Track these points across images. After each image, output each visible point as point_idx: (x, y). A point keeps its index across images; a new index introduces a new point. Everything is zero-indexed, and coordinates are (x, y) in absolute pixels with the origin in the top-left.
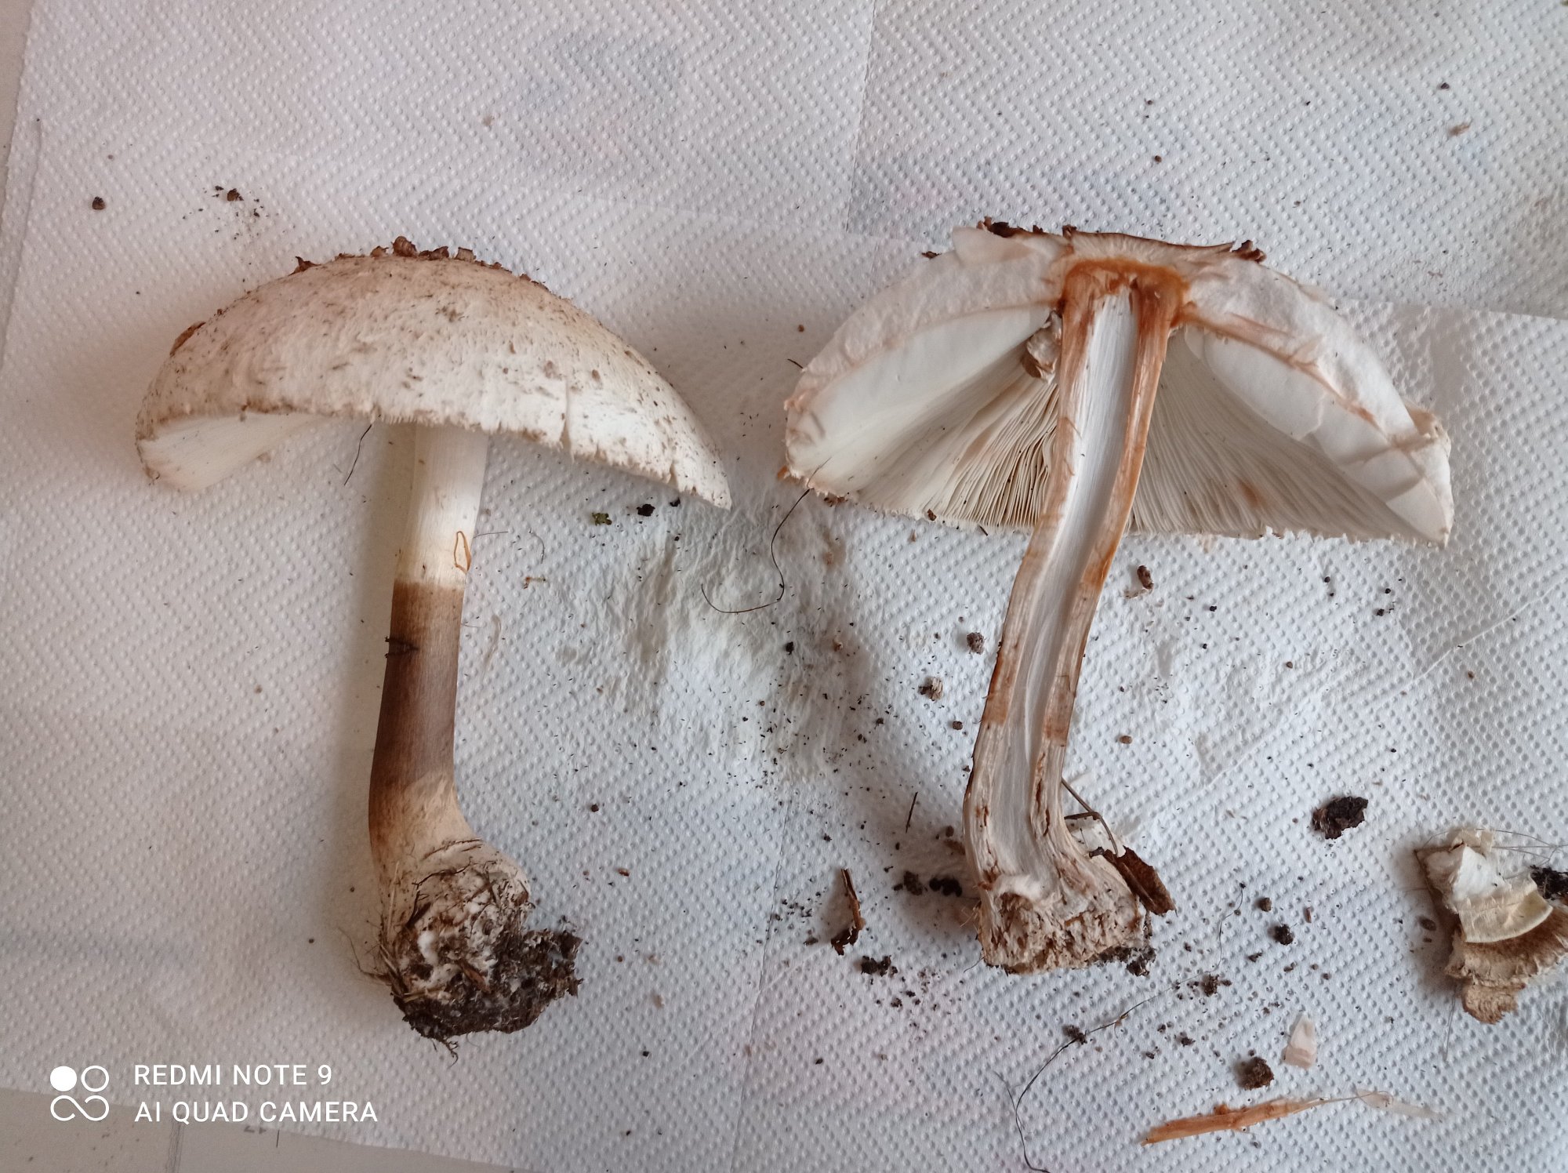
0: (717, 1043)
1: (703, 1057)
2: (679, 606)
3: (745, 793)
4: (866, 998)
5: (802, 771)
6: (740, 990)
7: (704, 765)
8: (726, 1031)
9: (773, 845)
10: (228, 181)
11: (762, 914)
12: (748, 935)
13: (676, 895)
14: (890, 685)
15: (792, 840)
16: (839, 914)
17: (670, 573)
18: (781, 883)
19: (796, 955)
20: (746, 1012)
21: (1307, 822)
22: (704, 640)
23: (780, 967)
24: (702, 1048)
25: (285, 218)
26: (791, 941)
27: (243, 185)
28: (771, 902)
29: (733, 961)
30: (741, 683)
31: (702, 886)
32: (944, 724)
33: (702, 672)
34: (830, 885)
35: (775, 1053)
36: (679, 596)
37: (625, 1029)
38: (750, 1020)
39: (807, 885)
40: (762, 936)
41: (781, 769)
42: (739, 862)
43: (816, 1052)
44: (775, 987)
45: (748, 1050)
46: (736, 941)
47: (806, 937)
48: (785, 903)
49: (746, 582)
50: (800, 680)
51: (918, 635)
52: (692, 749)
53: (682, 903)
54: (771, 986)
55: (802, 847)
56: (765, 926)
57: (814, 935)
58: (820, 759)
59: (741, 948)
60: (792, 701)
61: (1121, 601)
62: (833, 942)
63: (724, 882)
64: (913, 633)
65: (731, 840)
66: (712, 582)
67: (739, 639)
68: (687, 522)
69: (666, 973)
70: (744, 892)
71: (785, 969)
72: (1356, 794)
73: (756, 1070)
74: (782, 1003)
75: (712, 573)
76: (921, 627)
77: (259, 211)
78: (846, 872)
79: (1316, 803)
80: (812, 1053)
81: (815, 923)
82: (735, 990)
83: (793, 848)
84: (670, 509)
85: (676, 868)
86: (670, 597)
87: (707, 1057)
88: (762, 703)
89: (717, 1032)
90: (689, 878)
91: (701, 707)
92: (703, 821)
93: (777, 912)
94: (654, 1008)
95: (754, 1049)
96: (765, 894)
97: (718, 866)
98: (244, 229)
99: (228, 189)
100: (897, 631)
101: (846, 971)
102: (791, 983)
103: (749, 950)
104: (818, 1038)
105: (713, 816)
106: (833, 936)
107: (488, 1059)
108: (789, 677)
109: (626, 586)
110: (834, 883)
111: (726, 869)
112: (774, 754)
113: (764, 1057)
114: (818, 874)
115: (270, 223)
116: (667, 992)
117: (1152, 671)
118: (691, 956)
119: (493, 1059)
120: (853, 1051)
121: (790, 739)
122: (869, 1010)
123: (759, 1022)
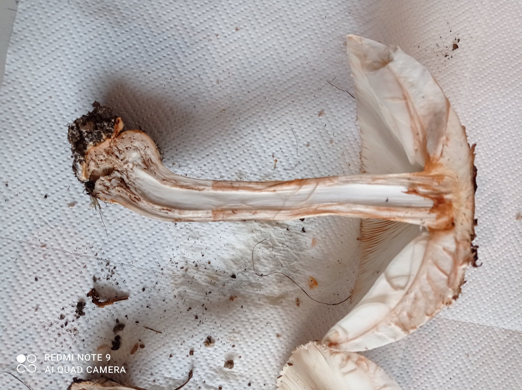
0: (48, 231)
1: (43, 224)
2: (258, 229)
3: (168, 253)
4: (66, 303)
5: (176, 281)
6: (73, 244)
7: (183, 236)
8: (54, 236)
9: (143, 264)
10: (461, 45)
11: (110, 256)
12: (101, 249)
13: (123, 217)
14: (213, 323)
15: (144, 273)
16: (107, 292)
17: (273, 225)
18: (124, 267)
19: (88, 271)
20: (62, 246)
22: (241, 239)
23: (83, 263)
24: (46, 223)
25: (443, 68)
26: (96, 270)
27: (459, 51)
28: (116, 261)
29: (88, 241)
30: (220, 254)
31: (126, 230)
32: (193, 346)
33: (227, 238)
34: (121, 290)
35: (42, 259)
36: (263, 229)
37: (59, 187)
38: (58, 248)
39: (122, 279)
40: (99, 256)
41: (178, 271)
42: (136, 248)
43: (41, 278)
44: (73, 261)
45: (44, 246)
46: (98, 244)
47: (97, 277)
48: (115, 268)
49: (265, 259)
50: (218, 280)
51: (235, 337)
52: (192, 231)
53: (119, 219)
54: (74, 258)
55: (140, 278)
56: (104, 258)
57: (98, 281)
58: (181, 289)
59: (95, 246)
60: (209, 276)
62: (93, 290)
63: (127, 240)
64: (236, 335)
65: (147, 245)
66: (267, 244)
67: (240, 254)
68: (295, 234)
69: (86, 210)
70: (122, 249)
71: (82, 266)
73: (33, 249)
74: (65, 264)
75: (271, 244)
76: (238, 339)
77: (448, 57)
78: (127, 298)
80: (41, 276)
81: (104, 281)
82: (74, 241)
83: (141, 273)
84: (301, 227)
85: (136, 218)
86: (262, 225)
87: (42, 226)
88: (209, 263)
89: (54, 231)
90: (131, 224)
91: (211, 236)
92: (157, 232)
93: (110, 264)
94: (69, 202)
95: (44, 248)
96: (119, 259)
97: (136, 238)
98: (440, 49)
99: (458, 44)
100: (237, 327)
101: (79, 294)
102: (75, 268)
103: (93, 249)
104: (47, 280)
105: (159, 237)
106: (96, 289)
107: (49, 120)
108: (220, 275)
110: (122, 292)
111: (134, 241)
112: (185, 267)
113: (39, 253)
114: (127, 284)
115: (442, 61)
116: (76, 209)
118: (93, 222)
119: (48, 122)
120: (40, 295)
121: (191, 275)
122: (59, 304)
123: (57, 252)
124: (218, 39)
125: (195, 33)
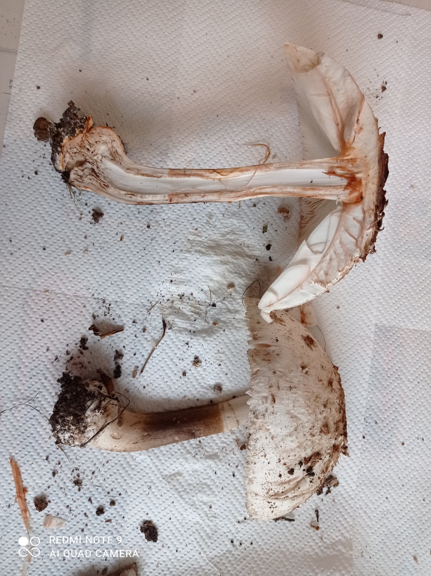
0: (50, 278)
1: (44, 272)
2: (231, 261)
3: (155, 288)
4: (70, 340)
5: (165, 311)
6: (73, 287)
7: (167, 271)
8: (55, 282)
9: (134, 300)
10: (389, 87)
11: (105, 296)
12: (97, 290)
13: (113, 260)
14: (200, 346)
15: (136, 308)
16: (105, 327)
17: (243, 257)
18: (118, 304)
19: (88, 310)
20: (63, 290)
21: (147, 518)
22: (217, 271)
23: (82, 304)
24: (47, 272)
25: (376, 108)
26: (94, 308)
27: (387, 92)
28: (110, 300)
29: (85, 284)
30: (200, 286)
31: (117, 271)
32: (185, 369)
33: (204, 270)
34: (118, 324)
35: (46, 302)
36: (235, 261)
37: (56, 239)
38: (60, 292)
39: (117, 314)
40: (96, 296)
41: (165, 303)
42: (127, 286)
43: (46, 320)
44: (74, 302)
45: (47, 291)
46: (94, 285)
47: (96, 314)
48: (110, 305)
49: (240, 287)
50: (201, 310)
51: (220, 357)
52: (174, 267)
53: (109, 263)
54: (75, 300)
55: (133, 312)
56: (100, 297)
57: (97, 318)
59: (91, 287)
60: (193, 307)
61: (235, 437)
62: (93, 326)
63: (119, 280)
64: (221, 355)
65: (136, 283)
66: (240, 274)
67: (217, 285)
69: (80, 257)
70: (115, 288)
71: (82, 306)
72: (159, 537)
73: (38, 294)
74: (67, 305)
75: (243, 274)
76: (224, 359)
77: (378, 98)
78: (123, 330)
79: (155, 521)
80: (46, 318)
81: (102, 318)
82: (73, 285)
83: (133, 308)
84: (268, 257)
85: (124, 260)
86: (234, 257)
87: (44, 274)
88: (192, 294)
89: (55, 278)
90: (120, 266)
91: (190, 270)
92: (144, 271)
93: (106, 302)
94: (65, 251)
95: (47, 293)
96: (113, 297)
97: (126, 278)
98: (372, 92)
99: (386, 86)
100: (222, 349)
101: (82, 331)
102: (76, 308)
103: (90, 291)
104: (52, 320)
105: (146, 275)
106: (96, 326)
107: (42, 182)
108: (202, 305)
109: (238, 239)
110: (119, 325)
111: (124, 281)
112: (171, 299)
113: (43, 298)
114: (122, 319)
115: (374, 102)
116: (72, 257)
117: (207, 452)
118: (87, 267)
119: (42, 184)
120: (47, 335)
121: (178, 306)
122: (65, 341)
123: (59, 295)
124: (180, 101)
125: (160, 98)
